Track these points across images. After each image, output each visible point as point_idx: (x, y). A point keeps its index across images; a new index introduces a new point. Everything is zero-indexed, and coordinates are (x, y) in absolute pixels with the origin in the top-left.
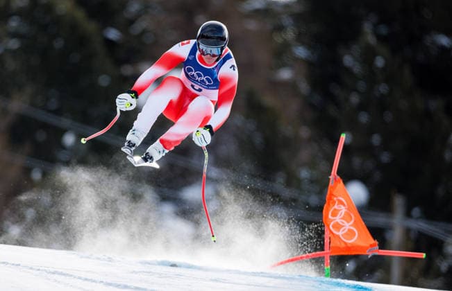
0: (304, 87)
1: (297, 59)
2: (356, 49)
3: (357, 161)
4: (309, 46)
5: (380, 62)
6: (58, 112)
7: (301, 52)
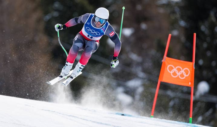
0: (183, 39)
1: (180, 27)
2: (207, 23)
3: (205, 73)
4: (186, 21)
7: (182, 23)
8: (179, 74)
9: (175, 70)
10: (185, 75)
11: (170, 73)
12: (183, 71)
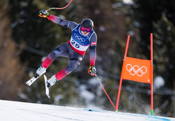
0: (138, 39)
1: (135, 27)
4: (140, 22)
5: (169, 28)
6: (39, 49)
7: (137, 24)
8: (136, 72)
9: (132, 69)
10: (143, 73)
11: (129, 72)
12: (140, 69)
